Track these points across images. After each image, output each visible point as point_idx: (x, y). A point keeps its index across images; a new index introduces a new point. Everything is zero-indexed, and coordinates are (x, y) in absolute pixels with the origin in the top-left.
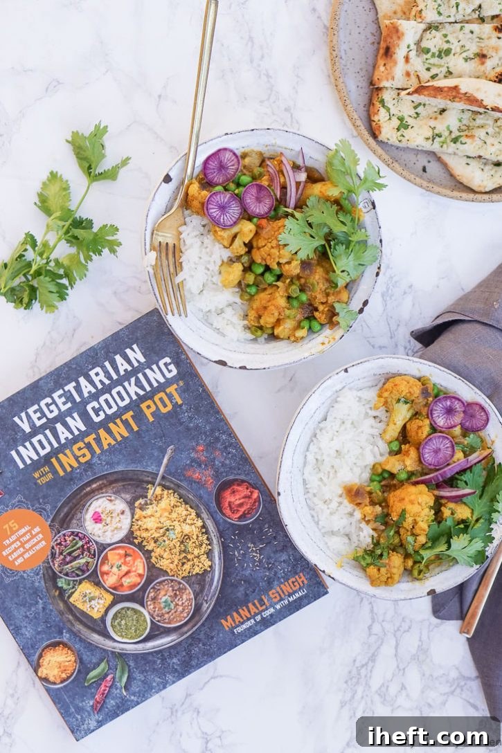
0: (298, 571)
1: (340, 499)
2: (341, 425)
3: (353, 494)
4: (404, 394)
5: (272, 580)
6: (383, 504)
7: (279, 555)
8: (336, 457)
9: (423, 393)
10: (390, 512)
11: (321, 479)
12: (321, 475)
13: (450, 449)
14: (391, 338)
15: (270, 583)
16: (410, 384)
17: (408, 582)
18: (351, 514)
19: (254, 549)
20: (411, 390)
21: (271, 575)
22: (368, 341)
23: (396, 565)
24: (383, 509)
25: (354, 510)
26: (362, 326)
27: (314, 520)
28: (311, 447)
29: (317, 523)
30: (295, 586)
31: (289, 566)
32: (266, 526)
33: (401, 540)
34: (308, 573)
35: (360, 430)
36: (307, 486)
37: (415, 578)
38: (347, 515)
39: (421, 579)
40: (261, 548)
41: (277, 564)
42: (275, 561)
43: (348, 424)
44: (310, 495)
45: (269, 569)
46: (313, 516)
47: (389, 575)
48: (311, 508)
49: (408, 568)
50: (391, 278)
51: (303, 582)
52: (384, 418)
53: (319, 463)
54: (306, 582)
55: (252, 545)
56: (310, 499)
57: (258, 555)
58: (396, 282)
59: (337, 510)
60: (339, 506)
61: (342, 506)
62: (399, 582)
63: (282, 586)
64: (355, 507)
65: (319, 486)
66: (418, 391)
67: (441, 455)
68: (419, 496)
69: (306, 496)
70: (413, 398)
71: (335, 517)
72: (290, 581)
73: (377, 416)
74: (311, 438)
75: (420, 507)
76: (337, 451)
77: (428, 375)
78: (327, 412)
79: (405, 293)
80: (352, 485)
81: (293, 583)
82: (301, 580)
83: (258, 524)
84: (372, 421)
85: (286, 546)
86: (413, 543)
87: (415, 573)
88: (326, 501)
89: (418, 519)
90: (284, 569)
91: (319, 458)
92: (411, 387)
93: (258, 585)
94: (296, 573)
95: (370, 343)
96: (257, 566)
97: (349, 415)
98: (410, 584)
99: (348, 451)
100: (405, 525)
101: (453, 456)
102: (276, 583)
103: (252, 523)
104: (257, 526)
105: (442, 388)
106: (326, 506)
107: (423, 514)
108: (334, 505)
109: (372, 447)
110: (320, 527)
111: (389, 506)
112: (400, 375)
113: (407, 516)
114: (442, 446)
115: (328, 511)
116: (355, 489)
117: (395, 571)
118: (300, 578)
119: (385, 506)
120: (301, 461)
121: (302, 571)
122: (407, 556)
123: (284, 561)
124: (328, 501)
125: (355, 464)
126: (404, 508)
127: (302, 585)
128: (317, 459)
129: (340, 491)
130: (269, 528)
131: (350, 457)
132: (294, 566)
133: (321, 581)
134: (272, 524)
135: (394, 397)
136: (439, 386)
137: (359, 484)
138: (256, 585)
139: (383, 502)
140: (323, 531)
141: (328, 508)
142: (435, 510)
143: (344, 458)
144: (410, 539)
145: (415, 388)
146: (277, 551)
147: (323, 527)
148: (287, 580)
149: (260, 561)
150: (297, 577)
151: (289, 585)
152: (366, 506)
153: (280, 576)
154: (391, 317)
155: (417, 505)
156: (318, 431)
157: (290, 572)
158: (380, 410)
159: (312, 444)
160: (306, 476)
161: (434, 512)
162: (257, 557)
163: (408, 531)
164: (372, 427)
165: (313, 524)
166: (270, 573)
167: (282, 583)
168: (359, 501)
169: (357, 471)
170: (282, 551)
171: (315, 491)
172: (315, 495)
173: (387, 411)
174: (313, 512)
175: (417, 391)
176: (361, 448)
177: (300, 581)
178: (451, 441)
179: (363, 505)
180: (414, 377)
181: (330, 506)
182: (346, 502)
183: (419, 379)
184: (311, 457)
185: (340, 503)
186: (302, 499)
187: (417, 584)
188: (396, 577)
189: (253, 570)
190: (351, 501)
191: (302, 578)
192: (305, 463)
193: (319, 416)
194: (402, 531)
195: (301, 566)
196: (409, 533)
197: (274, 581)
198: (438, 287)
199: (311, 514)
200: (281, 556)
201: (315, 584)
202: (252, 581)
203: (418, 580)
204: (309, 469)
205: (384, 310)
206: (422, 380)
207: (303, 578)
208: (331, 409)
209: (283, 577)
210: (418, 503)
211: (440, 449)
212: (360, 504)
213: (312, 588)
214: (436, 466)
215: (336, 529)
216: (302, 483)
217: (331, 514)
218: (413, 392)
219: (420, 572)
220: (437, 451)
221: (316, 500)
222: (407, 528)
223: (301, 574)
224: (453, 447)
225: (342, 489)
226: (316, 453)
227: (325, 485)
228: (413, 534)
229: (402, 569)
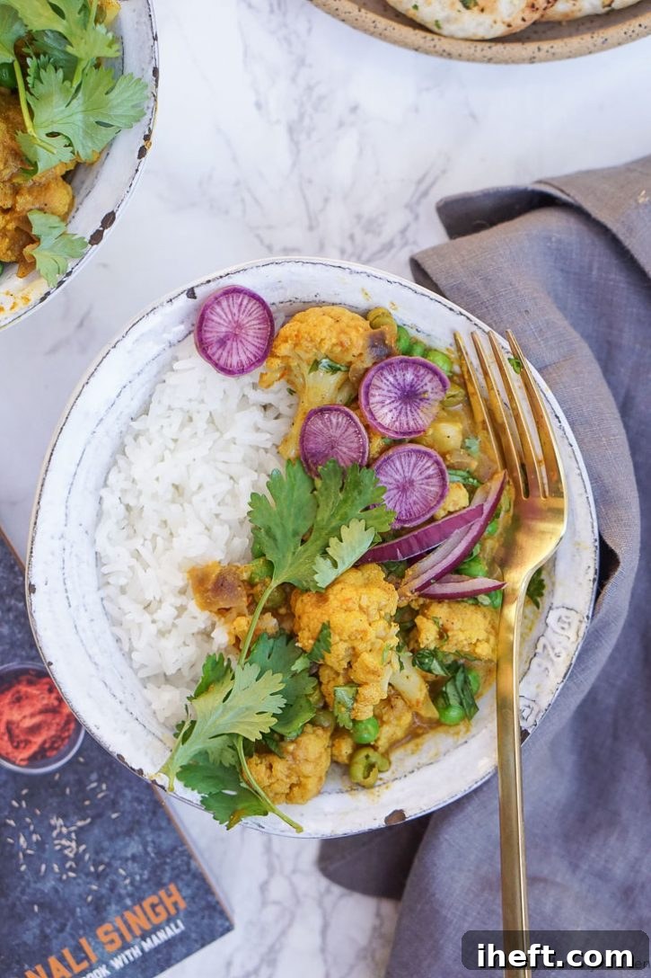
0: (165, 880)
1: (179, 601)
2: (182, 426)
3: (210, 586)
4: (326, 346)
5: (104, 902)
6: (283, 611)
7: (121, 843)
8: (173, 501)
9: (373, 346)
10: (296, 628)
11: (137, 555)
12: (137, 543)
13: (435, 481)
14: (311, 228)
15: (99, 909)
16: (343, 325)
17: (341, 792)
18: (207, 634)
19: (64, 830)
20: (344, 338)
21: (104, 891)
22: (258, 236)
23: (312, 757)
24: (280, 623)
25: (213, 625)
26: (243, 200)
27: (121, 649)
28: (112, 478)
29: (128, 655)
30: (157, 914)
31: (143, 868)
32: (94, 776)
33: (323, 696)
34: (188, 885)
35: (227, 436)
36: (105, 570)
37: (358, 784)
38: (199, 637)
39: (372, 787)
40: (81, 828)
41: (117, 863)
42: (113, 857)
43: (201, 422)
44: (111, 591)
45: (98, 876)
46: (118, 640)
47: (294, 780)
48: (115, 622)
49: (340, 760)
50: (310, 88)
51: (175, 904)
52: (284, 409)
53: (135, 512)
54: (182, 905)
55: (61, 822)
56: (111, 600)
57: (74, 844)
58: (321, 98)
59: (174, 625)
60: (178, 616)
61: (185, 616)
62: (319, 793)
63: (128, 915)
64: (216, 619)
65: (131, 568)
66: (361, 342)
67: (414, 496)
68: (364, 591)
69: (102, 593)
70: (349, 358)
71: (169, 644)
72: (146, 904)
73: (271, 405)
74: (113, 455)
75: (364, 618)
76: (176, 487)
77: (387, 305)
78: (151, 396)
79: (341, 124)
80: (208, 566)
81: (153, 906)
82: (173, 899)
83: (76, 772)
84: (256, 415)
85: (138, 822)
86: (349, 703)
87: (359, 770)
88: (149, 605)
89: (361, 646)
90: (131, 875)
91: (132, 503)
92: (343, 332)
93: (73, 912)
94: (160, 885)
95: (262, 241)
96: (71, 869)
97: (202, 401)
98: (347, 797)
99: (200, 487)
100: (331, 660)
101: (442, 496)
102: (113, 907)
103: (61, 770)
104: (71, 777)
105: (420, 337)
106: (147, 617)
107: (372, 633)
108: (166, 613)
109: (256, 474)
110: (136, 666)
111: (294, 616)
112: (320, 304)
113: (335, 638)
114: (416, 472)
115: (153, 629)
116: (214, 576)
117: (307, 769)
118: (170, 895)
119: (286, 615)
120: (90, 509)
121: (174, 879)
122: (338, 732)
123: (134, 858)
124: (153, 606)
125: (217, 516)
126: (325, 619)
127: (173, 911)
128: (128, 508)
129: (180, 580)
130: (99, 781)
131: (205, 501)
132: (156, 871)
133: (218, 903)
134: (106, 773)
135: (306, 356)
136: (413, 333)
137: (225, 564)
138: (67, 914)
139: (280, 607)
140: (143, 674)
141: (154, 622)
142: (401, 624)
143: (190, 503)
144: (343, 693)
145: (354, 334)
146: (117, 835)
147: (144, 666)
148: (139, 901)
149: (78, 858)
150: (162, 893)
151: (145, 913)
152: (240, 614)
153: (123, 892)
154: (310, 181)
155: (357, 613)
156: (129, 440)
157: (147, 881)
158: (272, 388)
159: (114, 471)
160: (102, 544)
161: (398, 629)
162: (72, 848)
163: (338, 674)
164: (258, 429)
165: (118, 656)
166: (99, 886)
167: (127, 908)
168: (222, 605)
169: (222, 532)
170: (129, 833)
171: (123, 581)
172: (123, 590)
173: (291, 392)
174: (117, 630)
175: (358, 339)
176: (231, 478)
177: (168, 902)
178: (437, 462)
179: (234, 613)
180: (353, 309)
181: (156, 616)
182: (193, 606)
183: (365, 315)
184: (111, 501)
185: (181, 610)
186: (93, 598)
187: (362, 798)
188: (311, 784)
189: (60, 879)
190: (206, 605)
191: (175, 896)
192: (100, 515)
193: (131, 403)
194: (325, 675)
195: (173, 869)
196: (341, 680)
197: (109, 904)
198: (417, 110)
199: (113, 634)
200: (126, 846)
201: (203, 909)
202: (60, 905)
203: (364, 787)
204: (109, 526)
205: (294, 164)
206: (371, 317)
207: (177, 897)
208: (159, 386)
209: (130, 895)
210: (361, 607)
211: (411, 482)
212: (227, 610)
213: (196, 919)
214: (405, 522)
215: (171, 671)
216: (92, 561)
217: (162, 634)
218: (348, 343)
219: (371, 767)
220: (405, 487)
221: (124, 601)
222: (336, 666)
223: (172, 887)
224: (442, 474)
225: (186, 575)
226: (124, 491)
227: (146, 566)
228: (350, 683)
229: (325, 763)
